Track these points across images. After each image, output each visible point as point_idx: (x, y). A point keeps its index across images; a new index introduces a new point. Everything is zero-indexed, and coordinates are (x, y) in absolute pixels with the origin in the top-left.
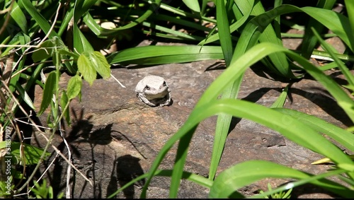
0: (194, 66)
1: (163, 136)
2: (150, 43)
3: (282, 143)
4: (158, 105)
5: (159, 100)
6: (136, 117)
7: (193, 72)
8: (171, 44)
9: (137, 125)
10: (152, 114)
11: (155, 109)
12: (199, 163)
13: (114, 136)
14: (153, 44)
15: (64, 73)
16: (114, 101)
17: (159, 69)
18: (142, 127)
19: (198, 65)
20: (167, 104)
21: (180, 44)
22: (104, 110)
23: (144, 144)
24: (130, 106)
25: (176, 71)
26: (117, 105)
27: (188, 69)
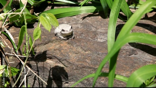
0: (78, 17)
1: (74, 55)
2: (50, 7)
3: (136, 53)
4: (68, 39)
5: (68, 36)
6: (58, 46)
7: (78, 21)
8: (61, 7)
9: (59, 50)
10: (65, 44)
11: (67, 41)
12: (96, 67)
13: (48, 57)
14: (52, 8)
15: (13, 26)
16: (44, 39)
17: (60, 20)
18: (62, 51)
19: (79, 17)
20: (73, 38)
21: (66, 7)
22: (40, 44)
23: (65, 60)
24: (53, 40)
25: (69, 21)
26: (46, 41)
27: (75, 19)
